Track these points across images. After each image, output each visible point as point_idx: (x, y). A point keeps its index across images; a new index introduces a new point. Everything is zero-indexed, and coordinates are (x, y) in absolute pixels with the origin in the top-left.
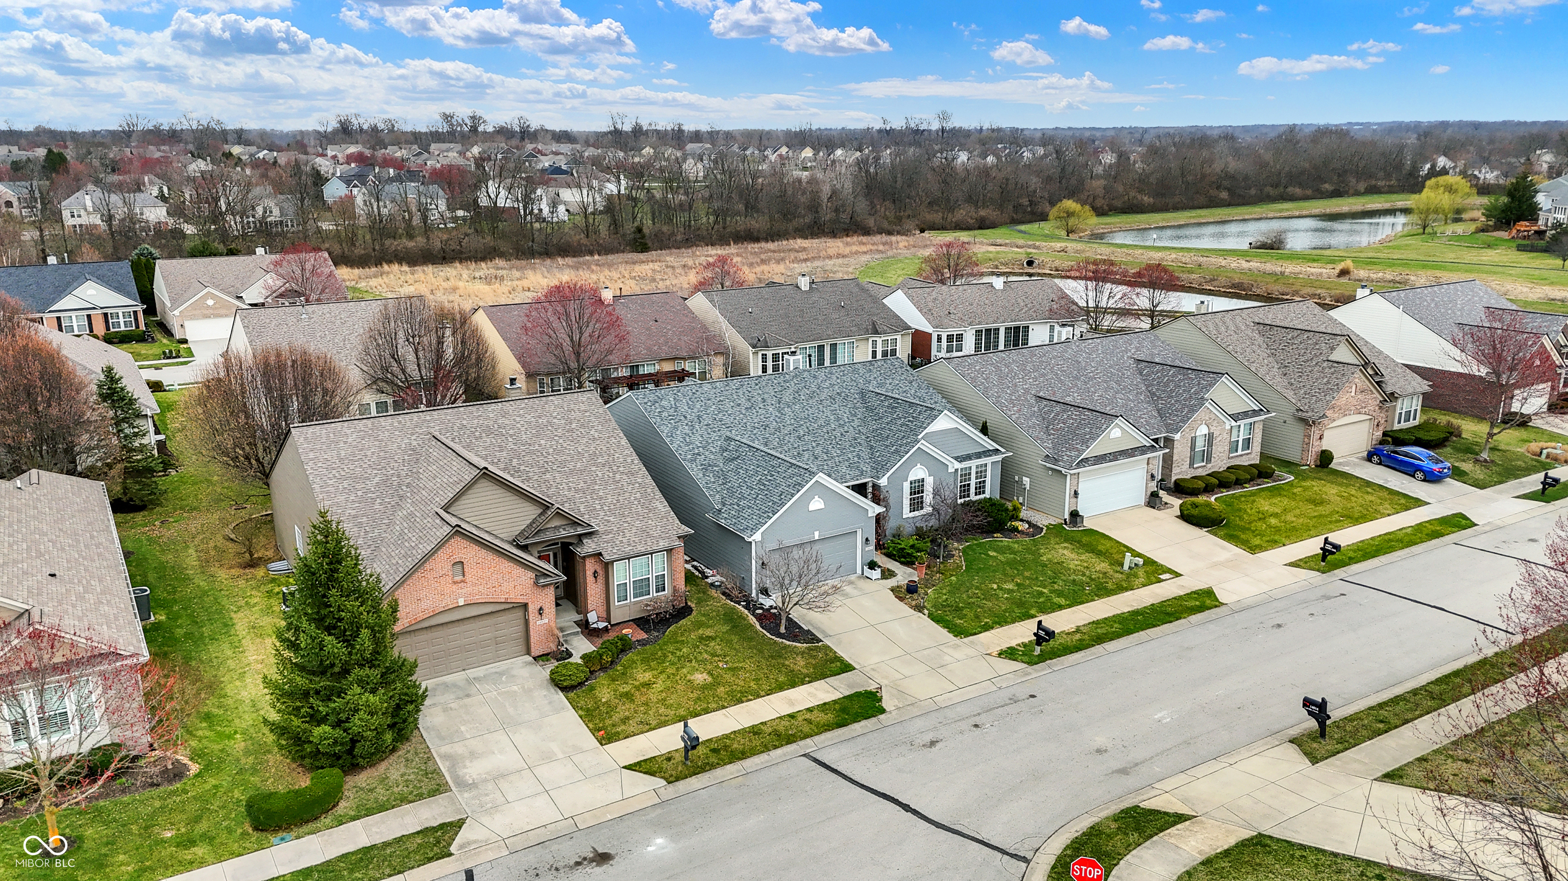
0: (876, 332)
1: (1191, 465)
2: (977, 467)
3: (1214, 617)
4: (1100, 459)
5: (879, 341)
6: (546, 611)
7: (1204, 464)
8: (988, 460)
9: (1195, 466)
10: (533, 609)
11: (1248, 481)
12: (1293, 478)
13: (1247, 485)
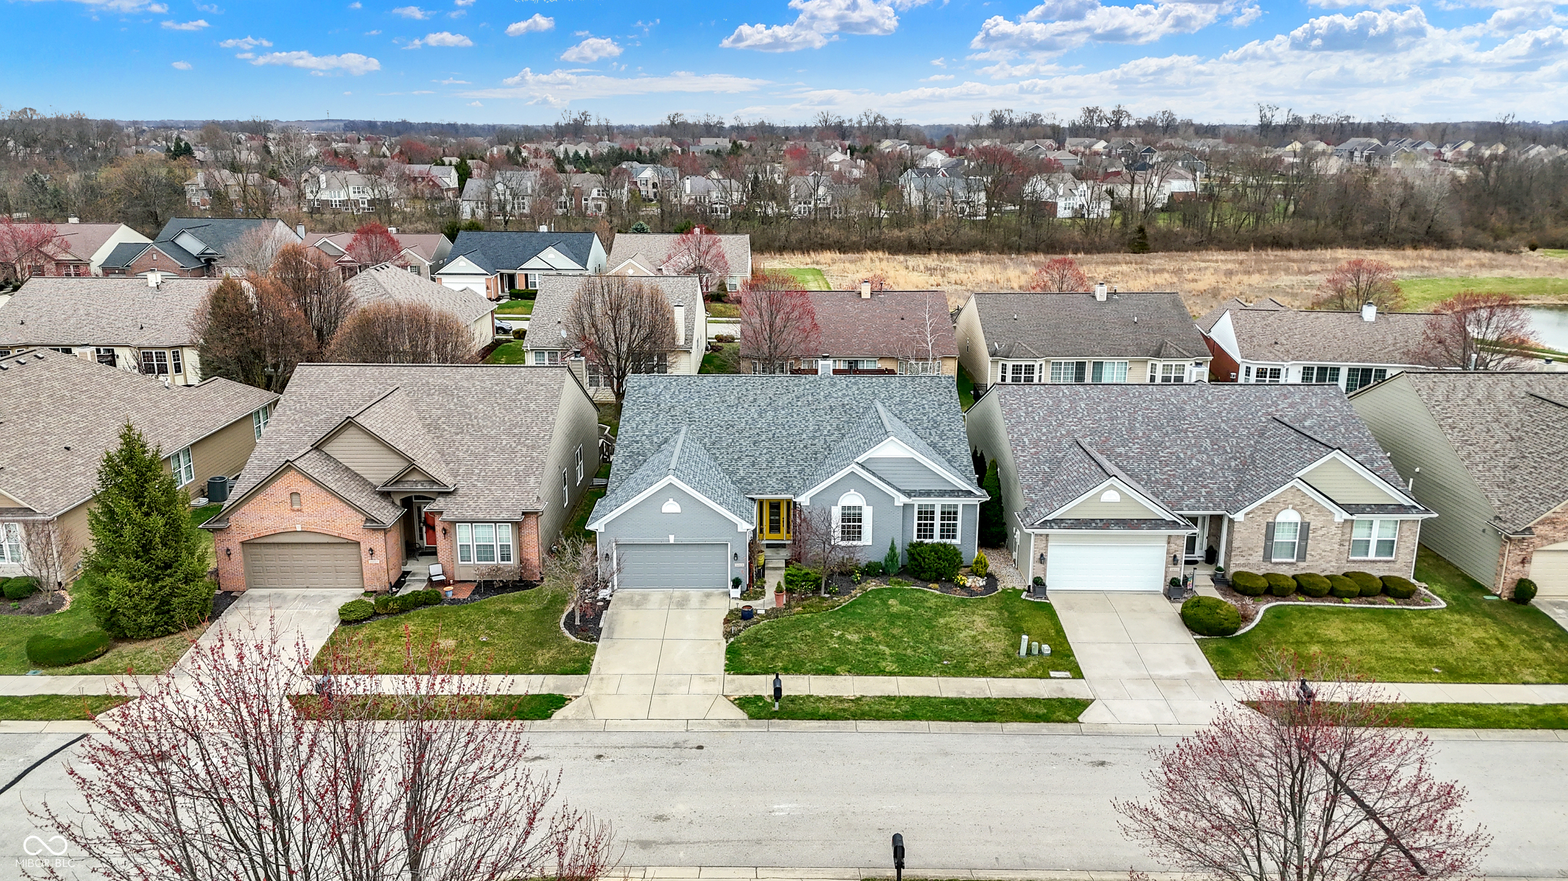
0: (1157, 355)
1: (1267, 557)
2: (943, 506)
3: (1045, 731)
4: (1079, 524)
5: (1159, 366)
6: (377, 552)
7: (1294, 560)
8: (960, 502)
9: (1273, 560)
10: (364, 547)
11: (1351, 595)
12: (1444, 605)
13: (1347, 600)
